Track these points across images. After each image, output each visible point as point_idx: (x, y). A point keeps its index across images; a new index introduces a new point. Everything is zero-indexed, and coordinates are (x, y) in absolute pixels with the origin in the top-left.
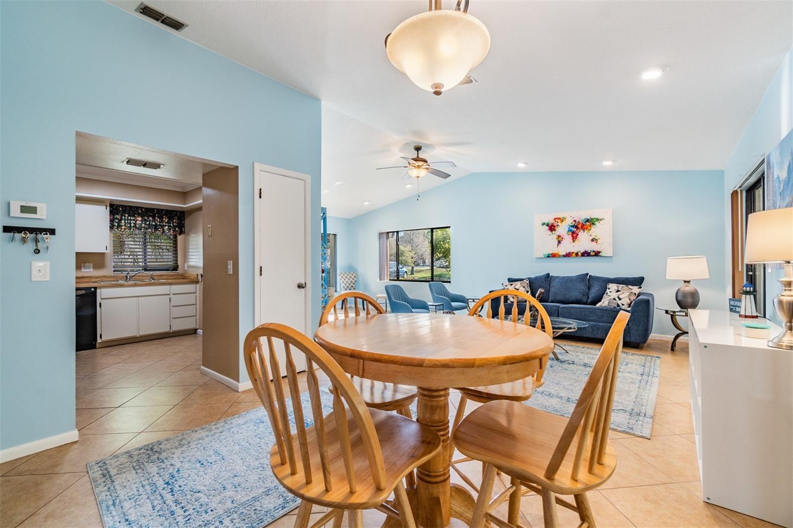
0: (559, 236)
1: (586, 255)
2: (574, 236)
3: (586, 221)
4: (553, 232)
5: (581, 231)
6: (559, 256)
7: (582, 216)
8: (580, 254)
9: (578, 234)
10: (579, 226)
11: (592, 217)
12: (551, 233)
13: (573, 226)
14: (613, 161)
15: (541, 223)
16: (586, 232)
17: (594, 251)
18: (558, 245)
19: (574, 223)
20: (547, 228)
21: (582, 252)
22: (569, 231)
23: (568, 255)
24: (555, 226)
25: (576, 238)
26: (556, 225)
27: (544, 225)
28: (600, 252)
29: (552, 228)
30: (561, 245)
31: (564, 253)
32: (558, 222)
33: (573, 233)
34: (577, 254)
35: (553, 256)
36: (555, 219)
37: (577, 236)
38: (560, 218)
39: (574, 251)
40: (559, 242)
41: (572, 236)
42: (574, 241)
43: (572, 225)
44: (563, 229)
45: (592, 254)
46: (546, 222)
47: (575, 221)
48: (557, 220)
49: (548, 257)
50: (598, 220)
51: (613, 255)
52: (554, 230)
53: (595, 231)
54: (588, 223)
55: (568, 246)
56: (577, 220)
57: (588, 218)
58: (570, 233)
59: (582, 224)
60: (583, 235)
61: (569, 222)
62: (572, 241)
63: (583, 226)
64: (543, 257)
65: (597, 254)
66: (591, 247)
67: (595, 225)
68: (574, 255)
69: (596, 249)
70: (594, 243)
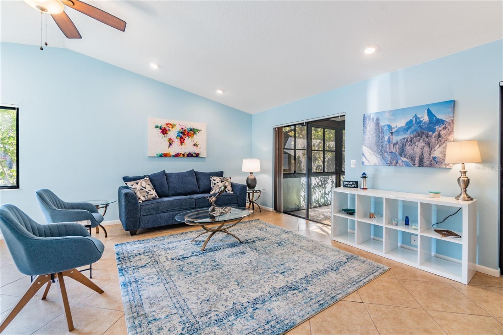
0: (170, 139)
1: (190, 156)
2: (182, 141)
3: (190, 130)
4: (165, 135)
5: (187, 137)
6: (170, 156)
7: (188, 125)
8: (186, 155)
9: (185, 140)
10: (186, 133)
11: (194, 128)
12: (163, 136)
13: (181, 133)
14: (224, 91)
15: (155, 125)
16: (190, 138)
17: (195, 153)
18: (169, 147)
19: (182, 130)
20: (160, 131)
21: (187, 154)
22: (178, 136)
23: (177, 155)
24: (166, 131)
25: (183, 142)
26: (167, 129)
27: (158, 128)
28: (199, 154)
29: (164, 131)
30: (171, 147)
31: (174, 154)
32: (169, 127)
33: (181, 138)
34: (184, 155)
35: (165, 155)
36: (167, 124)
37: (184, 141)
38: (170, 124)
39: (182, 153)
40: (170, 144)
41: (180, 140)
42: (182, 145)
43: (180, 131)
44: (173, 134)
45: (194, 155)
46: (159, 125)
47: (182, 128)
48: (168, 125)
49: (161, 156)
50: (198, 130)
51: (207, 156)
52: (166, 133)
53: (197, 138)
54: (191, 132)
55: (176, 148)
56: (184, 128)
57: (192, 128)
58: (179, 138)
59: (187, 131)
60: (188, 140)
61: (178, 128)
62: (180, 144)
63: (188, 133)
64: (157, 156)
65: (197, 155)
66: (193, 150)
67: (196, 134)
68: (182, 155)
69: (197, 152)
70: (195, 147)
